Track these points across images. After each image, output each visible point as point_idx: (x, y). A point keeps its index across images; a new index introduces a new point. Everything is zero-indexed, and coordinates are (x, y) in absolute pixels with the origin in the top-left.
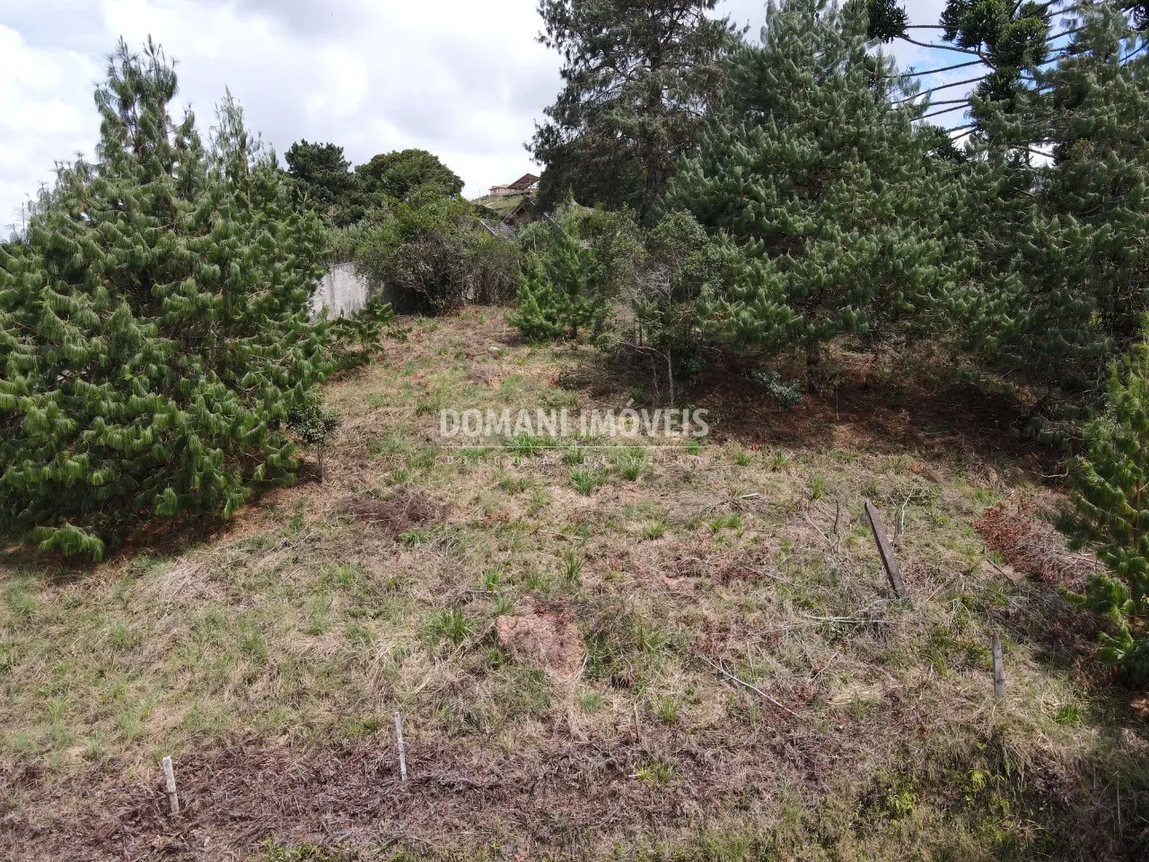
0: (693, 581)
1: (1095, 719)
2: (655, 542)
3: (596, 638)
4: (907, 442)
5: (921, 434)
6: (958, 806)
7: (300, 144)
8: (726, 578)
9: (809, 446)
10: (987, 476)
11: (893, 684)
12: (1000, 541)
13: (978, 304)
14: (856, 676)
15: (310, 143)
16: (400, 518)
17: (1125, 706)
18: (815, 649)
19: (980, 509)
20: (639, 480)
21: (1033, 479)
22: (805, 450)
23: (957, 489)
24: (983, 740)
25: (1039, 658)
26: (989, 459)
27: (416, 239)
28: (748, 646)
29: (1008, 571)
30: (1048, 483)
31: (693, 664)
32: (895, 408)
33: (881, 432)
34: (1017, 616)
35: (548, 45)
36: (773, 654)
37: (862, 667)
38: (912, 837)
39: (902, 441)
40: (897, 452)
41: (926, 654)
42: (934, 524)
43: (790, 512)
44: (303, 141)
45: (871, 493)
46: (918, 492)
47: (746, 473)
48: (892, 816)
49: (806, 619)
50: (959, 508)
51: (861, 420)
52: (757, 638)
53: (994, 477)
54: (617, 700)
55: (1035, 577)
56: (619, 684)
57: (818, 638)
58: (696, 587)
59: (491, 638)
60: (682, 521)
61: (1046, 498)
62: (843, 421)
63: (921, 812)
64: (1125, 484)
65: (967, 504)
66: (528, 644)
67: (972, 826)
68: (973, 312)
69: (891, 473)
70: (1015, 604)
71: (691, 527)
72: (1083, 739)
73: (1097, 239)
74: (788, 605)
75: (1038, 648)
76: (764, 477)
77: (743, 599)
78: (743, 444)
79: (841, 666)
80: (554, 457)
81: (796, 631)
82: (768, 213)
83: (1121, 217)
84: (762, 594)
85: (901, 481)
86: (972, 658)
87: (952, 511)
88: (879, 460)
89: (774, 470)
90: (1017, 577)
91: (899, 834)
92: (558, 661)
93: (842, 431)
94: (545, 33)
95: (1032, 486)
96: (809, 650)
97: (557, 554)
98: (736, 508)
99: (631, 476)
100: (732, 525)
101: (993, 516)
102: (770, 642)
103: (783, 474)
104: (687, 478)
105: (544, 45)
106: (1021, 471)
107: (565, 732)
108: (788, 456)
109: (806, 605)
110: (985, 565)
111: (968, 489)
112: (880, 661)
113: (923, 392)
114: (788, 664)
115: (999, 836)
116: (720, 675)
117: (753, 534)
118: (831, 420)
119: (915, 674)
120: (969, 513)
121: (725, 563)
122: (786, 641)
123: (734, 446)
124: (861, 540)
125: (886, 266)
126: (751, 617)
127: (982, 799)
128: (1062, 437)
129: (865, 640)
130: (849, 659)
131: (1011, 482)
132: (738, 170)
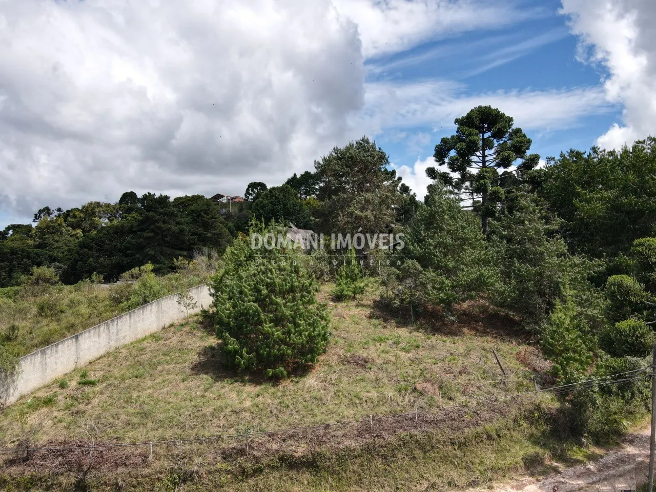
0: (453, 375)
1: (559, 400)
3: (441, 388)
4: (485, 333)
5: (488, 330)
6: (532, 423)
8: (460, 373)
10: (512, 343)
11: (512, 396)
12: (523, 361)
13: (505, 290)
15: (152, 194)
16: (362, 362)
17: (564, 398)
18: (491, 389)
19: (515, 353)
20: (420, 348)
21: (525, 343)
23: (505, 347)
24: (536, 406)
26: (511, 337)
28: (475, 389)
29: (527, 369)
30: (529, 344)
31: (464, 393)
32: (477, 322)
33: (477, 330)
36: (481, 391)
37: (503, 393)
38: (524, 431)
41: (517, 389)
43: (467, 355)
44: (149, 193)
45: (484, 349)
47: (448, 344)
48: (519, 426)
49: (486, 382)
52: (476, 387)
53: (514, 343)
54: (451, 402)
55: (535, 370)
56: (450, 399)
57: (490, 386)
59: (415, 390)
60: (440, 359)
61: (531, 348)
63: (525, 425)
64: (558, 341)
65: (510, 352)
66: (426, 390)
67: (536, 428)
69: (486, 343)
70: (532, 376)
71: (443, 360)
72: (557, 405)
74: (480, 379)
75: (541, 386)
76: (453, 346)
77: (468, 378)
78: (441, 336)
80: (390, 342)
81: (484, 385)
82: (441, 261)
83: (541, 265)
86: (528, 389)
87: (507, 353)
89: (454, 343)
90: (529, 370)
91: (521, 430)
92: (435, 394)
93: (465, 330)
95: (525, 345)
96: (489, 389)
99: (418, 347)
100: (454, 360)
101: (519, 354)
102: (479, 388)
103: (457, 344)
104: (433, 347)
106: (520, 341)
107: (444, 410)
108: (456, 338)
109: (484, 379)
110: (521, 368)
111: (508, 347)
112: (507, 391)
113: (481, 315)
114: (486, 393)
115: (542, 430)
116: (471, 396)
117: (461, 362)
119: (516, 393)
120: (511, 354)
121: (458, 370)
122: (483, 387)
123: (438, 336)
126: (472, 382)
127: (537, 421)
128: (532, 329)
129: (502, 386)
130: (499, 391)
131: (519, 344)
132: (432, 247)
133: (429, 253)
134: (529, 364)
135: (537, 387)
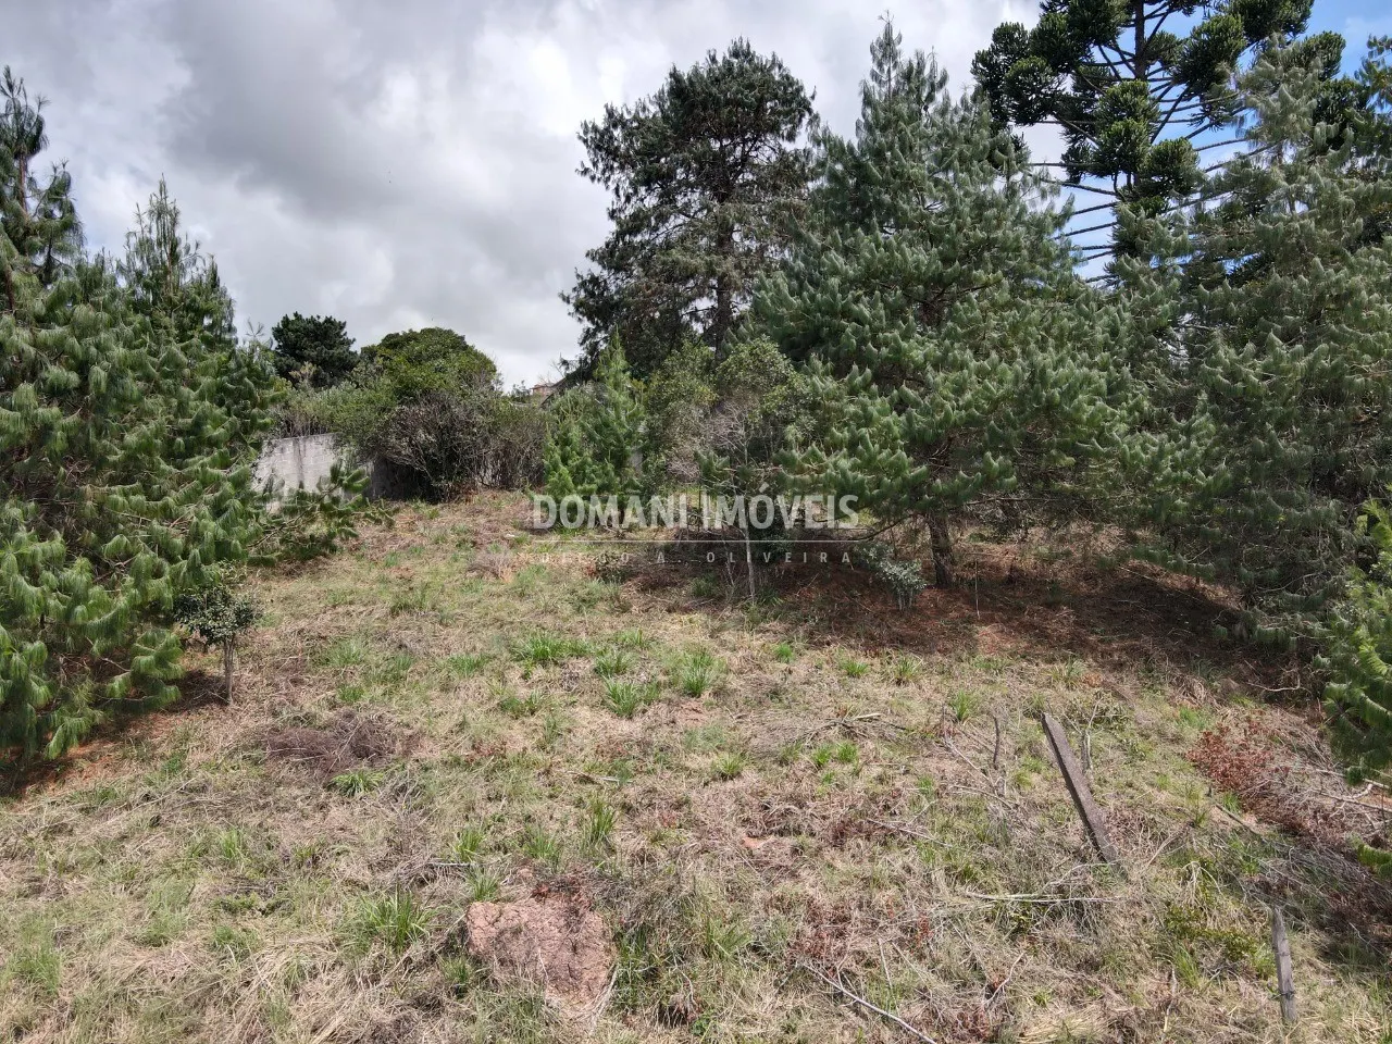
0: (789, 841)
2: (729, 785)
3: (634, 936)
4: (1076, 645)
5: (1092, 638)
7: (292, 318)
9: (944, 652)
10: (1190, 691)
11: (1118, 1006)
12: (1232, 779)
13: (1161, 454)
14: (1056, 993)
15: (304, 317)
16: (339, 754)
18: (987, 948)
19: (1192, 734)
20: (706, 696)
21: (1253, 694)
22: (939, 657)
23: (1151, 708)
25: (1328, 954)
26: (1191, 670)
27: (416, 401)
28: (880, 945)
29: (1250, 820)
30: (1273, 700)
31: (794, 979)
32: (1052, 606)
33: (1042, 636)
34: (1281, 888)
35: (593, 178)
36: (921, 957)
37: (1065, 977)
39: (1069, 646)
40: (1064, 659)
41: (1162, 954)
42: (1134, 755)
43: (930, 739)
44: (296, 315)
46: (1103, 712)
47: (864, 686)
49: (968, 900)
50: (1161, 734)
51: (1010, 619)
52: (894, 932)
53: (1201, 692)
55: (1292, 829)
56: (671, 1017)
57: (990, 929)
58: (795, 851)
59: (457, 942)
60: (770, 754)
61: (1279, 719)
62: (986, 621)
65: (1172, 728)
66: (517, 950)
68: (1154, 466)
69: (1061, 687)
70: (1273, 868)
71: (783, 762)
73: (1311, 366)
74: (938, 875)
75: (1322, 938)
76: (884, 693)
77: (867, 868)
78: (853, 649)
79: (1031, 974)
80: (583, 667)
81: (955, 918)
82: (874, 339)
83: (1337, 338)
84: (896, 861)
85: (1076, 696)
86: (1233, 956)
87: (1154, 737)
88: (1041, 669)
89: (899, 683)
90: (1263, 830)
92: (568, 980)
93: (986, 633)
94: (589, 165)
95: (1251, 704)
96: (976, 948)
97: (579, 803)
98: (849, 732)
99: (694, 691)
100: (845, 758)
101: (1213, 741)
102: (914, 937)
103: (912, 688)
104: (775, 693)
105: (587, 179)
106: (1234, 684)
108: (916, 662)
109: (965, 876)
110: (1217, 814)
111: (1168, 709)
112: (1091, 965)
113: (1084, 587)
114: (946, 975)
116: (839, 996)
117: (876, 771)
118: (970, 620)
119: (1148, 985)
120: (1177, 740)
121: (837, 814)
122: (943, 937)
123: (842, 653)
124: (1035, 778)
125: (1037, 398)
126: (881, 898)
128: (1288, 634)
129: (1064, 931)
130: (1042, 964)
131: (1225, 698)
132: (834, 281)
133: (831, 310)
134: (1265, 792)
135: (1298, 947)
